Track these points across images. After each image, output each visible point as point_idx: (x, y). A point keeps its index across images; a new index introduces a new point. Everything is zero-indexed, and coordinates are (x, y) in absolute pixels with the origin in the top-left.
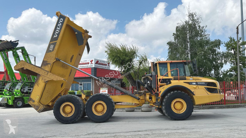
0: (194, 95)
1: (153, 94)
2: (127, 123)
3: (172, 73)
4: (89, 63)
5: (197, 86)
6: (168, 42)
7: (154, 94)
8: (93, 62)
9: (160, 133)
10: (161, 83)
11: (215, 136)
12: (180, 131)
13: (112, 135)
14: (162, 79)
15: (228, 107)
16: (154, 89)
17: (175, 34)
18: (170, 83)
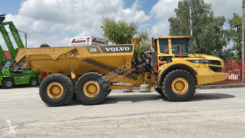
0: (197, 74)
1: (152, 73)
2: (122, 105)
3: (174, 50)
4: (85, 41)
5: (200, 64)
6: (169, 18)
7: (154, 73)
8: (90, 40)
9: (158, 116)
10: (161, 61)
11: (220, 119)
12: (180, 114)
13: (103, 120)
14: (163, 57)
15: (231, 87)
16: (154, 68)
17: (177, 10)
18: (171, 61)
